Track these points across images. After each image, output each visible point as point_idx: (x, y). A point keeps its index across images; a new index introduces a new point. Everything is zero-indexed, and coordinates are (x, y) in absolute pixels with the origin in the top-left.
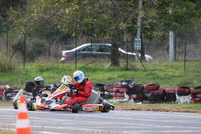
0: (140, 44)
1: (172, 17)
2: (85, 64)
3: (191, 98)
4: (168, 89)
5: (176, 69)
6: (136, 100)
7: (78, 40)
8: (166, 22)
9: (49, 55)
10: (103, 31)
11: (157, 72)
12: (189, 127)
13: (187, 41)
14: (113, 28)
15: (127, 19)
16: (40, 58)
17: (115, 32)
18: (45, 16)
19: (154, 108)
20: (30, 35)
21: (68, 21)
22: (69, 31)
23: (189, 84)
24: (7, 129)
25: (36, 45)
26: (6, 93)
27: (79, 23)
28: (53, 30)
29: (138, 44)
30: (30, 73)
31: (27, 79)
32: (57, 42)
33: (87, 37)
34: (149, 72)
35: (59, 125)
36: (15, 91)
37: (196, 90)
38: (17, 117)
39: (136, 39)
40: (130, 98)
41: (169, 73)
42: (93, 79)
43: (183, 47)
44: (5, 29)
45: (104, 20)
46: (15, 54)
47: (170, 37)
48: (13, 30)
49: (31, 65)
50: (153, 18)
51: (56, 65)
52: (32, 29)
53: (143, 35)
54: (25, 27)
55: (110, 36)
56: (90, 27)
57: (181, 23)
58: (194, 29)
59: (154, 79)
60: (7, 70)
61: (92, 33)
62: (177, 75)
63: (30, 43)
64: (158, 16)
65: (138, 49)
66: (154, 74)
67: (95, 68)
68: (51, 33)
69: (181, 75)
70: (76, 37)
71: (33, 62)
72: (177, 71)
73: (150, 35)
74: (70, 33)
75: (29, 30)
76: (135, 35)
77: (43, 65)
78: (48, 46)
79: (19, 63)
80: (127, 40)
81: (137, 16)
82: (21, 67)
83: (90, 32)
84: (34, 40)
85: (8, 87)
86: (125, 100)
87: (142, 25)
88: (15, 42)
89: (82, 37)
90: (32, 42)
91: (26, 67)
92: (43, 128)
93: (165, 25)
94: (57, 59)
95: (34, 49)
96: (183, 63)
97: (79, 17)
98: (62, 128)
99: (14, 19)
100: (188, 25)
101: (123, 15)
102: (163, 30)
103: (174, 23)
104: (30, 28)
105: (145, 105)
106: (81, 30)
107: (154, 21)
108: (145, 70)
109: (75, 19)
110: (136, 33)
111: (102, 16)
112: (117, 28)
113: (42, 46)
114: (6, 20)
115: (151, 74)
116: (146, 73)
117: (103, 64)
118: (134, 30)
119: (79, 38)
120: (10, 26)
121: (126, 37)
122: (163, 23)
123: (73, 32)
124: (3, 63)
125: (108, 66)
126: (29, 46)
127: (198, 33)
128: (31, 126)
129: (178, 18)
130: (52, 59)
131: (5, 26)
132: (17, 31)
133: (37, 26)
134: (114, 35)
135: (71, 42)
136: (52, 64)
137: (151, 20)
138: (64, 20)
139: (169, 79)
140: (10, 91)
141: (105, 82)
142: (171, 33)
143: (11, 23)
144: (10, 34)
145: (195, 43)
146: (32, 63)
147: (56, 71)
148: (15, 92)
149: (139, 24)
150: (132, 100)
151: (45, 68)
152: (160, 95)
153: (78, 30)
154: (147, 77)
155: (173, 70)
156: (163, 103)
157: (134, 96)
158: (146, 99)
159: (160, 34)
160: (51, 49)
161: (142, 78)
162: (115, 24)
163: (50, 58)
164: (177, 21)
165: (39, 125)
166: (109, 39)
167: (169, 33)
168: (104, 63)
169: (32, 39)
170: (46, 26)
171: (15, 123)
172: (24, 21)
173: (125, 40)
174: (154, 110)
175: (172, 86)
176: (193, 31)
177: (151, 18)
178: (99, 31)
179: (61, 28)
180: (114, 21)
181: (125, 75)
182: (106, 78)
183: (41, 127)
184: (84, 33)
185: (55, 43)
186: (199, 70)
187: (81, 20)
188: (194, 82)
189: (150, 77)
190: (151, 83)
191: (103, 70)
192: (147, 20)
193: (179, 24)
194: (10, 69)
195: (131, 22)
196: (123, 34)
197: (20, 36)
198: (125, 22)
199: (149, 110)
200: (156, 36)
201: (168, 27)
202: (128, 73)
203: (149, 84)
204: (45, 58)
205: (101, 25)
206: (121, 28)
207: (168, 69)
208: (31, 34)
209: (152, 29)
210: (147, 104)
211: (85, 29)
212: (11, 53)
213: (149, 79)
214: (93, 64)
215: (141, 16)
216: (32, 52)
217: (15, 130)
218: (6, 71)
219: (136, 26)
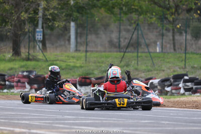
0: (42, 34)
1: (73, 8)
4: (69, 79)
5: (78, 60)
8: (68, 13)
10: (4, 21)
11: (58, 62)
12: (90, 118)
13: (88, 32)
14: (15, 17)
15: (29, 9)
17: (17, 22)
23: (90, 74)
29: (39, 34)
34: (50, 63)
37: (97, 81)
39: (37, 30)
40: (31, 88)
41: (69, 64)
43: (85, 37)
45: (5, 10)
47: (71, 28)
50: (55, 8)
53: (44, 25)
55: (11, 26)
57: (82, 13)
58: (95, 20)
62: (78, 65)
64: (59, 7)
65: (39, 39)
69: (83, 65)
72: (79, 62)
73: (52, 25)
76: (36, 26)
80: (29, 30)
81: (39, 6)
86: (26, 90)
87: (44, 15)
93: (67, 15)
96: (84, 54)
100: (89, 16)
101: (25, 6)
102: (65, 20)
103: (75, 14)
107: (56, 12)
108: (47, 61)
110: (38, 23)
111: (3, 6)
112: (18, 18)
115: (52, 64)
116: (47, 63)
117: (4, 54)
118: (35, 20)
121: (28, 27)
122: (64, 14)
127: (99, 24)
129: (80, 9)
134: (15, 25)
137: (52, 11)
139: (71, 69)
141: (6, 72)
142: (72, 24)
149: (40, 14)
150: (34, 91)
155: (75, 61)
157: (36, 86)
159: (62, 24)
161: (43, 69)
162: (16, 14)
164: (78, 12)
166: (11, 29)
167: (70, 23)
173: (27, 30)
175: (73, 76)
176: (94, 22)
177: (52, 9)
180: (15, 11)
181: (26, 65)
182: (7, 68)
186: (100, 61)
188: (95, 73)
191: (4, 60)
192: (48, 10)
193: (81, 15)
195: (32, 12)
196: (25, 24)
198: (26, 12)
200: (58, 26)
201: (69, 17)
202: (29, 63)
205: (2, 15)
206: (22, 18)
207: (69, 59)
209: (54, 19)
215: (42, 7)
219: (38, 16)
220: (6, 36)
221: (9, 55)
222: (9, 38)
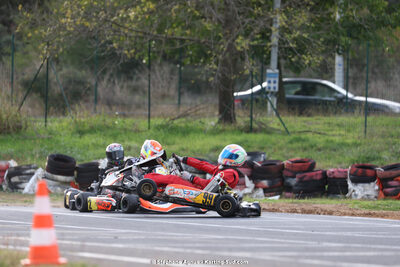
0: (277, 80)
1: (340, 28)
2: (168, 119)
3: (377, 187)
4: (332, 170)
5: (349, 131)
6: (268, 191)
7: (154, 71)
8: (329, 37)
9: (96, 101)
10: (203, 54)
11: (309, 135)
12: (373, 246)
13: (370, 74)
14: (224, 47)
15: (252, 30)
16: (77, 107)
17: (227, 55)
18: (88, 24)
19: (304, 206)
20: (57, 61)
21: (133, 34)
22: (135, 53)
23: (374, 159)
24: (11, 247)
25: (70, 81)
26: (10, 176)
27: (155, 38)
28: (103, 51)
29: (272, 80)
30: (58, 138)
31: (52, 149)
32: (111, 75)
33: (172, 65)
34: (293, 136)
35: (116, 239)
36: (28, 171)
37: (388, 173)
38: (31, 223)
39: (268, 71)
40: (256, 188)
41: (331, 138)
42: (183, 150)
43: (363, 86)
44: (8, 49)
45: (205, 32)
46: (29, 100)
47: (337, 67)
48: (25, 50)
49: (61, 122)
50: (303, 28)
51: (109, 121)
52: (61, 50)
53: (283, 61)
54: (48, 44)
55: (217, 63)
56: (178, 45)
57: (357, 38)
58: (384, 50)
59: (305, 149)
60: (11, 130)
61: (181, 58)
62: (349, 141)
63: (58, 77)
64: (313, 25)
65: (272, 90)
66: (304, 140)
67: (187, 127)
68: (99, 58)
69: (359, 141)
70: (149, 66)
71: (64, 114)
72: (351, 134)
73: (298, 62)
74: (137, 57)
75: (57, 50)
76: (266, 63)
77: (82, 120)
78: (94, 83)
79: (35, 116)
80: (251, 72)
81: (271, 25)
82: (39, 124)
83: (177, 57)
84: (65, 70)
85: (13, 164)
86: (247, 191)
87: (282, 42)
88: (29, 74)
89: (160, 65)
90: (62, 76)
91: (49, 124)
92: (83, 246)
93: (327, 42)
94: (111, 109)
95: (65, 89)
96: (361, 119)
97: (155, 26)
98: (121, 246)
99: (26, 29)
100: (371, 42)
101: (243, 23)
102: (323, 52)
103: (344, 39)
104: (58, 47)
105: (286, 201)
106: (158, 52)
107: (305, 35)
108: (287, 132)
109: (147, 30)
110: (269, 58)
111: (201, 24)
112: (231, 47)
113: (81, 82)
114: (9, 32)
115: (298, 140)
116: (288, 138)
117: (202, 120)
118: (264, 52)
119: (157, 68)
120: (18, 42)
121: (249, 66)
122: (322, 39)
123: (143, 55)
124: (4, 116)
125: (213, 123)
126: (56, 84)
127: (391, 60)
128: (59, 242)
129: (353, 29)
130: (102, 108)
131: (8, 42)
132: (33, 54)
133: (73, 43)
134: (225, 63)
135: (140, 75)
136: (102, 118)
137: (298, 33)
138: (126, 31)
139: (335, 150)
140: (18, 172)
141: (207, 156)
142: (339, 59)
143: (20, 36)
144: (19, 58)
145: (387, 79)
146: (61, 118)
147: (110, 132)
148: (28, 174)
149: (275, 40)
150: (261, 192)
151: (87, 127)
152: (316, 180)
153: (154, 52)
154: (290, 146)
155: (342, 132)
156: (321, 197)
157: (265, 183)
158: (289, 189)
159: (318, 60)
160: (99, 89)
161: (281, 148)
162: (227, 39)
163: (97, 107)
164: (350, 35)
165: (75, 240)
166: (215, 70)
167: (334, 58)
168: (205, 117)
169: (61, 70)
170: (90, 44)
171: (28, 235)
172: (47, 34)
173: (247, 72)
174: (304, 212)
175: (340, 163)
176: (382, 55)
177: (298, 29)
178: (195, 54)
179: (120, 48)
180: (225, 34)
181: (247, 141)
182: (208, 148)
183: (79, 243)
184: (164, 57)
185: (107, 77)
186: (394, 132)
187: (160, 30)
188: (384, 156)
189: (295, 145)
190: (298, 158)
191: (202, 131)
192: (290, 33)
193: (356, 41)
194: (18, 129)
195: (258, 36)
196: (243, 59)
197: (38, 64)
198: (246, 35)
199: (294, 211)
200: (310, 64)
201: (332, 46)
202: (252, 137)
203: (293, 159)
204: (87, 108)
205: (199, 41)
206: (239, 48)
207: (332, 130)
208: (61, 59)
209: (301, 50)
210: (291, 200)
211: (167, 49)
212: (21, 96)
213: (293, 149)
214: (184, 120)
215: (278, 25)
216: (61, 95)
217: (28, 249)
218: (9, 133)
219: (269, 44)
220: (207, 82)
221: (212, 122)
222: (211, 88)
